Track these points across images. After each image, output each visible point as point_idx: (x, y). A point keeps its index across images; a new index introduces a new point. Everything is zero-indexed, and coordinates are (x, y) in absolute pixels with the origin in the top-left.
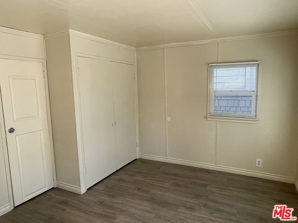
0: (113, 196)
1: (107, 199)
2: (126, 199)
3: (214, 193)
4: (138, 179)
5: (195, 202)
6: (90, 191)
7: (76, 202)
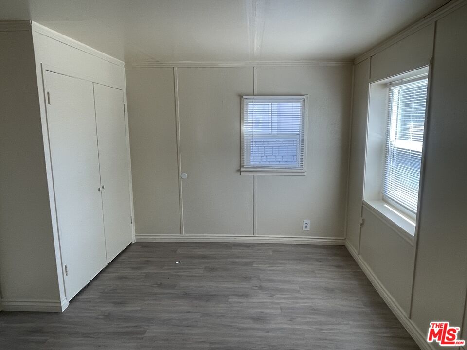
1: (115, 309)
2: (146, 302)
3: (264, 270)
4: (150, 271)
5: (247, 286)
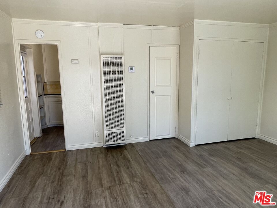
0: (212, 155)
1: (207, 156)
2: (222, 161)
4: (243, 152)
6: (198, 148)
7: (184, 149)
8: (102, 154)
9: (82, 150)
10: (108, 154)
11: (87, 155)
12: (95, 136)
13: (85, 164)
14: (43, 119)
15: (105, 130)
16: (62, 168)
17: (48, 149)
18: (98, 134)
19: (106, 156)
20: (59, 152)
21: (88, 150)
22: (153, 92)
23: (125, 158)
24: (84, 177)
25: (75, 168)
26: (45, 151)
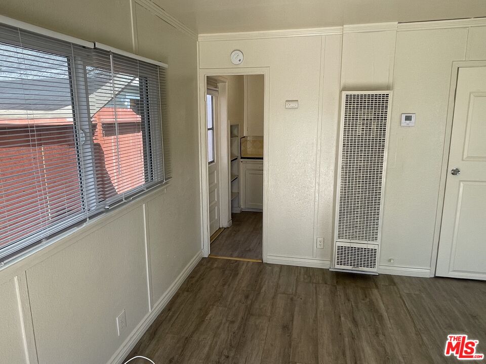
8: (325, 285)
9: (290, 269)
10: (338, 287)
11: (297, 280)
12: (315, 245)
13: (292, 299)
14: (234, 197)
15: (335, 240)
16: (251, 297)
17: (236, 254)
18: (322, 243)
19: (333, 293)
20: (251, 263)
21: (301, 270)
22: (455, 172)
23: (373, 308)
24: (286, 328)
25: (272, 305)
26: (231, 256)
